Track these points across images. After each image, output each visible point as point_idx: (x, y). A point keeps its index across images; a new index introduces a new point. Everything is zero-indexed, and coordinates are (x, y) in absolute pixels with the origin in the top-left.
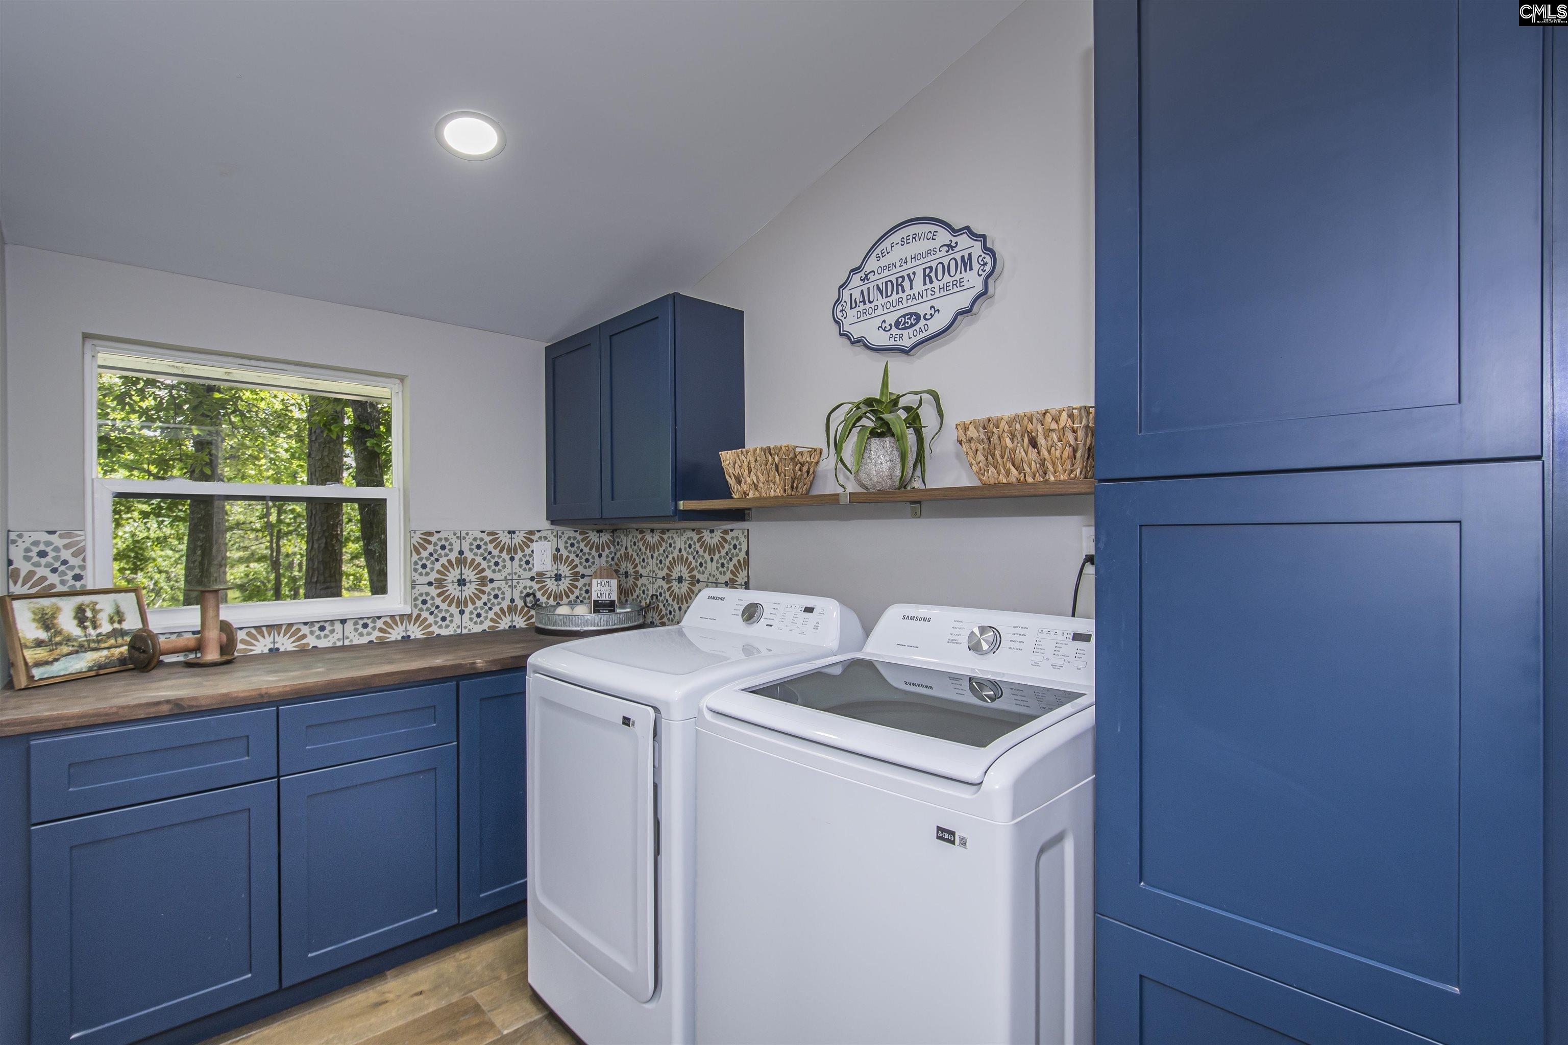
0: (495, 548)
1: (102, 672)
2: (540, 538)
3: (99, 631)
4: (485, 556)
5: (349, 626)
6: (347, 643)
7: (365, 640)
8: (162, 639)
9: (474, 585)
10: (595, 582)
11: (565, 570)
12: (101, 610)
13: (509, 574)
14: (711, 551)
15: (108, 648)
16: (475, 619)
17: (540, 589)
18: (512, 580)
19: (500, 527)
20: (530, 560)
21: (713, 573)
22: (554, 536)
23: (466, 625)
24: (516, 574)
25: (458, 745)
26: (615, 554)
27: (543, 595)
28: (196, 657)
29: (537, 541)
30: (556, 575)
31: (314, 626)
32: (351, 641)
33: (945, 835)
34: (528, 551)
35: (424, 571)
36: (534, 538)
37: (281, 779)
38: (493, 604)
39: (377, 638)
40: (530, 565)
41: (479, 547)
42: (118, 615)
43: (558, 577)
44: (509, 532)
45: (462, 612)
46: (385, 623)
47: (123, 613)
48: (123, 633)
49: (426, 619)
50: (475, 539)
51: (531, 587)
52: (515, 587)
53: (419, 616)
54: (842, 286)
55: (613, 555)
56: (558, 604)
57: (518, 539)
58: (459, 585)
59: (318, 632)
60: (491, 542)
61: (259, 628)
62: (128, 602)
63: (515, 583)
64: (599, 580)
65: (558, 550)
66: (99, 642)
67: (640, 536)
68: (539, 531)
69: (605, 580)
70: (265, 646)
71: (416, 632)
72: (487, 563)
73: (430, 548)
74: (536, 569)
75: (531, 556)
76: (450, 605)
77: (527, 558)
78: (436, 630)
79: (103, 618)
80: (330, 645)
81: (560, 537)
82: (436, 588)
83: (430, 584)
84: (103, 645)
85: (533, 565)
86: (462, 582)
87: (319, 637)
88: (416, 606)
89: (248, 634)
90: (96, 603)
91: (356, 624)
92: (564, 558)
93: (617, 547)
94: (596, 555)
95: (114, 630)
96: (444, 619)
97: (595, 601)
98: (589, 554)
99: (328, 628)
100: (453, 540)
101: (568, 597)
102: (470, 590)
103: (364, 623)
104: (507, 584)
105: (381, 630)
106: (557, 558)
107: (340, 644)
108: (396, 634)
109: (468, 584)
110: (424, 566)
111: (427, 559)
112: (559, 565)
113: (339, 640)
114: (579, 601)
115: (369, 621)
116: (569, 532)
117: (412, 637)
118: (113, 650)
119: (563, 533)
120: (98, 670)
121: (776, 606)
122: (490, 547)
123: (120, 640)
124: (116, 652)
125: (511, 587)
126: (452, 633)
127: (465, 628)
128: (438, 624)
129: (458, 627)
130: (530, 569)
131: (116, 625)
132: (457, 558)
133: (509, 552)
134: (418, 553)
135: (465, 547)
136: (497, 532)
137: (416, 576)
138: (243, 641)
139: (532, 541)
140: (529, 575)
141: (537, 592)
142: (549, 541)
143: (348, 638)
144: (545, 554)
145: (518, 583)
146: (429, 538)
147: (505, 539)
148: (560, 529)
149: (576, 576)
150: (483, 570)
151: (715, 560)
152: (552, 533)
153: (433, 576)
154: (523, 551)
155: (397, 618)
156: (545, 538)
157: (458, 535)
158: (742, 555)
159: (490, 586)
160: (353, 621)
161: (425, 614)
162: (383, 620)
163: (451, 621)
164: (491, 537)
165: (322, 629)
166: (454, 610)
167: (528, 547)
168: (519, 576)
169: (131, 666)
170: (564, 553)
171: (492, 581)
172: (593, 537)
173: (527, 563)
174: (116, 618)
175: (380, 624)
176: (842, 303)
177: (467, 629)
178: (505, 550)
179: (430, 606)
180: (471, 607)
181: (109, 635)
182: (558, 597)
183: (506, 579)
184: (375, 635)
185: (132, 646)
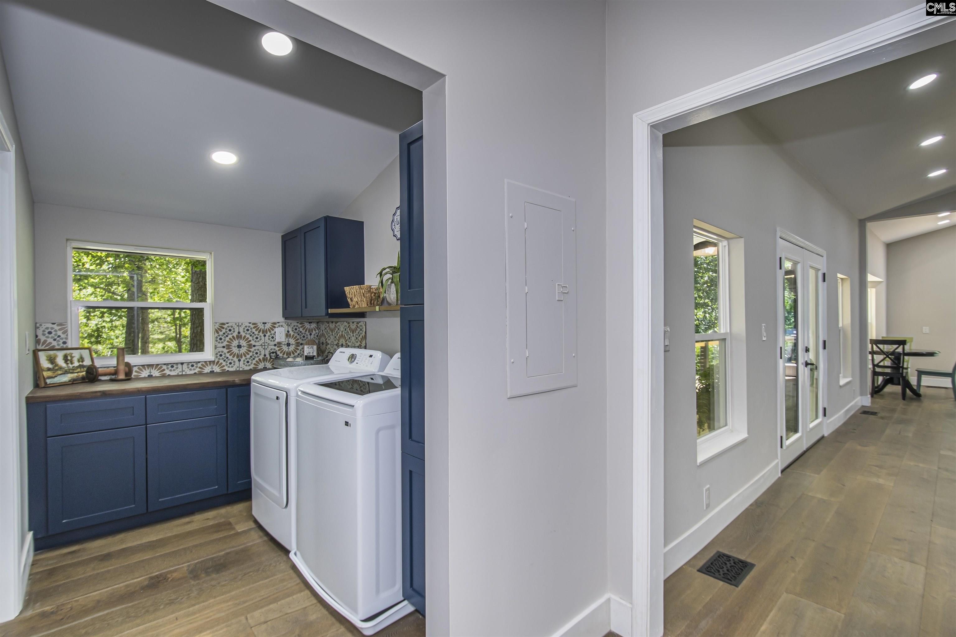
0: (256, 330)
1: (75, 382)
2: (279, 326)
3: (73, 365)
4: (251, 334)
5: (185, 366)
6: (184, 373)
7: (192, 372)
8: (100, 370)
9: (245, 348)
10: (306, 347)
11: (292, 341)
12: (74, 357)
13: (263, 343)
14: (353, 331)
15: (77, 372)
16: (246, 364)
17: (279, 350)
18: (265, 345)
19: (259, 320)
20: (274, 336)
21: (354, 342)
22: (286, 325)
23: (241, 366)
24: (267, 343)
25: (227, 416)
26: (318, 333)
27: (281, 353)
28: (115, 377)
29: (277, 327)
30: (287, 343)
31: (169, 365)
32: (186, 372)
33: (347, 424)
34: (273, 332)
35: (221, 341)
36: (276, 326)
37: (148, 425)
38: (255, 357)
39: (198, 371)
40: (274, 339)
41: (248, 330)
42: (81, 359)
43: (288, 345)
44: (263, 323)
45: (239, 360)
46: (202, 365)
47: (84, 358)
48: (83, 366)
49: (222, 363)
50: (246, 327)
51: (274, 349)
52: (266, 349)
53: (218, 362)
54: (394, 215)
55: (317, 334)
56: (289, 357)
57: (268, 326)
58: (238, 348)
59: (170, 368)
60: (254, 328)
61: (143, 366)
62: (86, 353)
63: (266, 347)
64: (308, 346)
65: (288, 332)
66: (73, 370)
67: (328, 325)
68: (278, 323)
69: (311, 346)
70: (146, 374)
71: (217, 369)
72: (252, 338)
73: (224, 331)
74: (277, 341)
75: (274, 334)
76: (233, 357)
77: (273, 335)
78: (227, 368)
79: (75, 360)
80: (176, 374)
81: (290, 325)
82: (227, 349)
83: (224, 347)
84: (75, 371)
85: (275, 339)
86: (239, 346)
87: (171, 370)
88: (217, 357)
89: (138, 368)
90: (72, 354)
91: (188, 365)
92: (292, 335)
93: (319, 330)
94: (309, 334)
95: (80, 365)
96: (230, 363)
97: (306, 356)
98: (305, 334)
99: (175, 366)
100: (235, 327)
101: (294, 354)
102: (243, 350)
103: (192, 364)
104: (262, 347)
105: (200, 368)
106: (288, 335)
107: (180, 374)
108: (207, 370)
109: (242, 347)
110: (221, 339)
111: (222, 336)
112: (289, 339)
113: (180, 372)
114: (299, 356)
115: (194, 364)
116: (294, 323)
117: (215, 372)
118: (79, 373)
119: (291, 324)
120: (73, 381)
121: (361, 355)
122: (254, 330)
123: (82, 370)
124: (81, 374)
125: (264, 349)
126: (235, 370)
127: (241, 367)
128: (228, 366)
129: (238, 367)
130: (274, 341)
131: (81, 363)
132: (237, 335)
133: (263, 333)
134: (218, 333)
135: (241, 331)
136: (257, 323)
137: (217, 343)
138: (136, 372)
139: (275, 327)
140: (273, 343)
141: (278, 352)
142: (284, 327)
143: (184, 371)
144: (282, 333)
145: (268, 347)
146: (223, 326)
147: (261, 326)
148: (289, 321)
149: (298, 344)
150: (250, 341)
151: (354, 336)
152: (285, 324)
153: (225, 344)
154: (270, 332)
155: (208, 363)
156: (282, 326)
157: (238, 324)
158: (364, 333)
159: (254, 348)
160: (187, 363)
161: (221, 361)
162: (201, 363)
163: (234, 364)
164: (254, 326)
165: (172, 367)
166: (235, 359)
167: (273, 330)
168: (268, 344)
169: (87, 381)
170: (292, 333)
171: (254, 346)
172: (307, 325)
173: (273, 337)
174: (81, 360)
175: (199, 365)
176: (394, 222)
177: (242, 368)
178: (261, 332)
179: (223, 357)
180: (244, 358)
181: (78, 367)
182: (289, 354)
183: (261, 345)
184: (198, 370)
185: (87, 372)
